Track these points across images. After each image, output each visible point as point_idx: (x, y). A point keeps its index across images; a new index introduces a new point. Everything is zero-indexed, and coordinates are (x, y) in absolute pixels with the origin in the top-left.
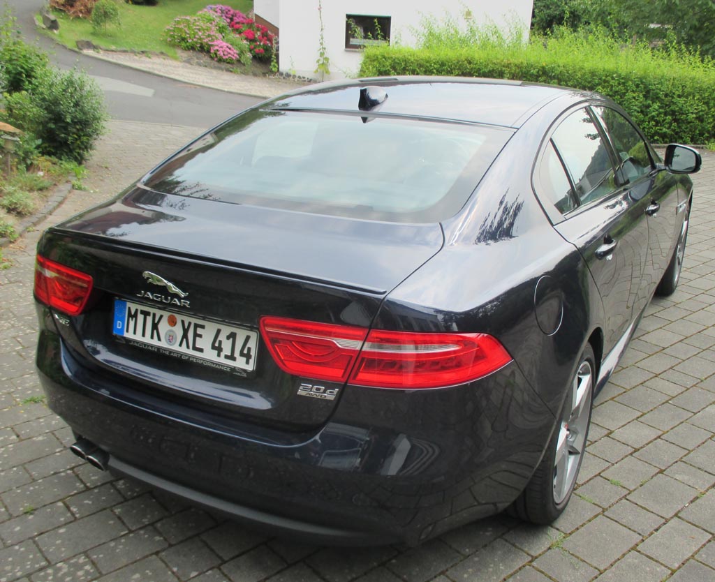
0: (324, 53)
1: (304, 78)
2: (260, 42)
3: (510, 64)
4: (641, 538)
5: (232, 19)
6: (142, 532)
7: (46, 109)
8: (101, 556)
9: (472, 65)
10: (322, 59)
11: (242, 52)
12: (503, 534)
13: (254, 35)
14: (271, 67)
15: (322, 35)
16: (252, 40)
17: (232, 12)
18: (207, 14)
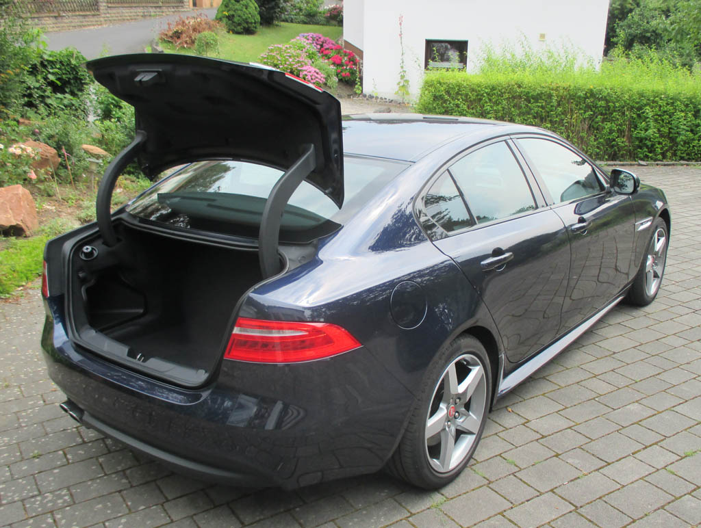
0: (404, 76)
1: (385, 99)
2: (347, 66)
3: (559, 87)
4: (511, 505)
5: (322, 46)
6: (114, 476)
7: (127, 135)
8: (79, 490)
9: (521, 89)
10: (402, 81)
11: (329, 76)
12: (395, 495)
13: (341, 60)
14: (355, 90)
15: (402, 59)
16: (338, 64)
17: (322, 40)
18: (299, 42)
